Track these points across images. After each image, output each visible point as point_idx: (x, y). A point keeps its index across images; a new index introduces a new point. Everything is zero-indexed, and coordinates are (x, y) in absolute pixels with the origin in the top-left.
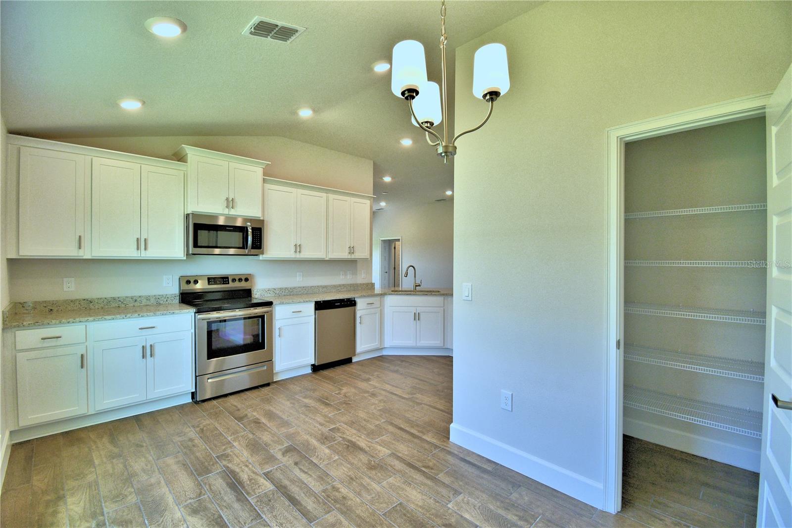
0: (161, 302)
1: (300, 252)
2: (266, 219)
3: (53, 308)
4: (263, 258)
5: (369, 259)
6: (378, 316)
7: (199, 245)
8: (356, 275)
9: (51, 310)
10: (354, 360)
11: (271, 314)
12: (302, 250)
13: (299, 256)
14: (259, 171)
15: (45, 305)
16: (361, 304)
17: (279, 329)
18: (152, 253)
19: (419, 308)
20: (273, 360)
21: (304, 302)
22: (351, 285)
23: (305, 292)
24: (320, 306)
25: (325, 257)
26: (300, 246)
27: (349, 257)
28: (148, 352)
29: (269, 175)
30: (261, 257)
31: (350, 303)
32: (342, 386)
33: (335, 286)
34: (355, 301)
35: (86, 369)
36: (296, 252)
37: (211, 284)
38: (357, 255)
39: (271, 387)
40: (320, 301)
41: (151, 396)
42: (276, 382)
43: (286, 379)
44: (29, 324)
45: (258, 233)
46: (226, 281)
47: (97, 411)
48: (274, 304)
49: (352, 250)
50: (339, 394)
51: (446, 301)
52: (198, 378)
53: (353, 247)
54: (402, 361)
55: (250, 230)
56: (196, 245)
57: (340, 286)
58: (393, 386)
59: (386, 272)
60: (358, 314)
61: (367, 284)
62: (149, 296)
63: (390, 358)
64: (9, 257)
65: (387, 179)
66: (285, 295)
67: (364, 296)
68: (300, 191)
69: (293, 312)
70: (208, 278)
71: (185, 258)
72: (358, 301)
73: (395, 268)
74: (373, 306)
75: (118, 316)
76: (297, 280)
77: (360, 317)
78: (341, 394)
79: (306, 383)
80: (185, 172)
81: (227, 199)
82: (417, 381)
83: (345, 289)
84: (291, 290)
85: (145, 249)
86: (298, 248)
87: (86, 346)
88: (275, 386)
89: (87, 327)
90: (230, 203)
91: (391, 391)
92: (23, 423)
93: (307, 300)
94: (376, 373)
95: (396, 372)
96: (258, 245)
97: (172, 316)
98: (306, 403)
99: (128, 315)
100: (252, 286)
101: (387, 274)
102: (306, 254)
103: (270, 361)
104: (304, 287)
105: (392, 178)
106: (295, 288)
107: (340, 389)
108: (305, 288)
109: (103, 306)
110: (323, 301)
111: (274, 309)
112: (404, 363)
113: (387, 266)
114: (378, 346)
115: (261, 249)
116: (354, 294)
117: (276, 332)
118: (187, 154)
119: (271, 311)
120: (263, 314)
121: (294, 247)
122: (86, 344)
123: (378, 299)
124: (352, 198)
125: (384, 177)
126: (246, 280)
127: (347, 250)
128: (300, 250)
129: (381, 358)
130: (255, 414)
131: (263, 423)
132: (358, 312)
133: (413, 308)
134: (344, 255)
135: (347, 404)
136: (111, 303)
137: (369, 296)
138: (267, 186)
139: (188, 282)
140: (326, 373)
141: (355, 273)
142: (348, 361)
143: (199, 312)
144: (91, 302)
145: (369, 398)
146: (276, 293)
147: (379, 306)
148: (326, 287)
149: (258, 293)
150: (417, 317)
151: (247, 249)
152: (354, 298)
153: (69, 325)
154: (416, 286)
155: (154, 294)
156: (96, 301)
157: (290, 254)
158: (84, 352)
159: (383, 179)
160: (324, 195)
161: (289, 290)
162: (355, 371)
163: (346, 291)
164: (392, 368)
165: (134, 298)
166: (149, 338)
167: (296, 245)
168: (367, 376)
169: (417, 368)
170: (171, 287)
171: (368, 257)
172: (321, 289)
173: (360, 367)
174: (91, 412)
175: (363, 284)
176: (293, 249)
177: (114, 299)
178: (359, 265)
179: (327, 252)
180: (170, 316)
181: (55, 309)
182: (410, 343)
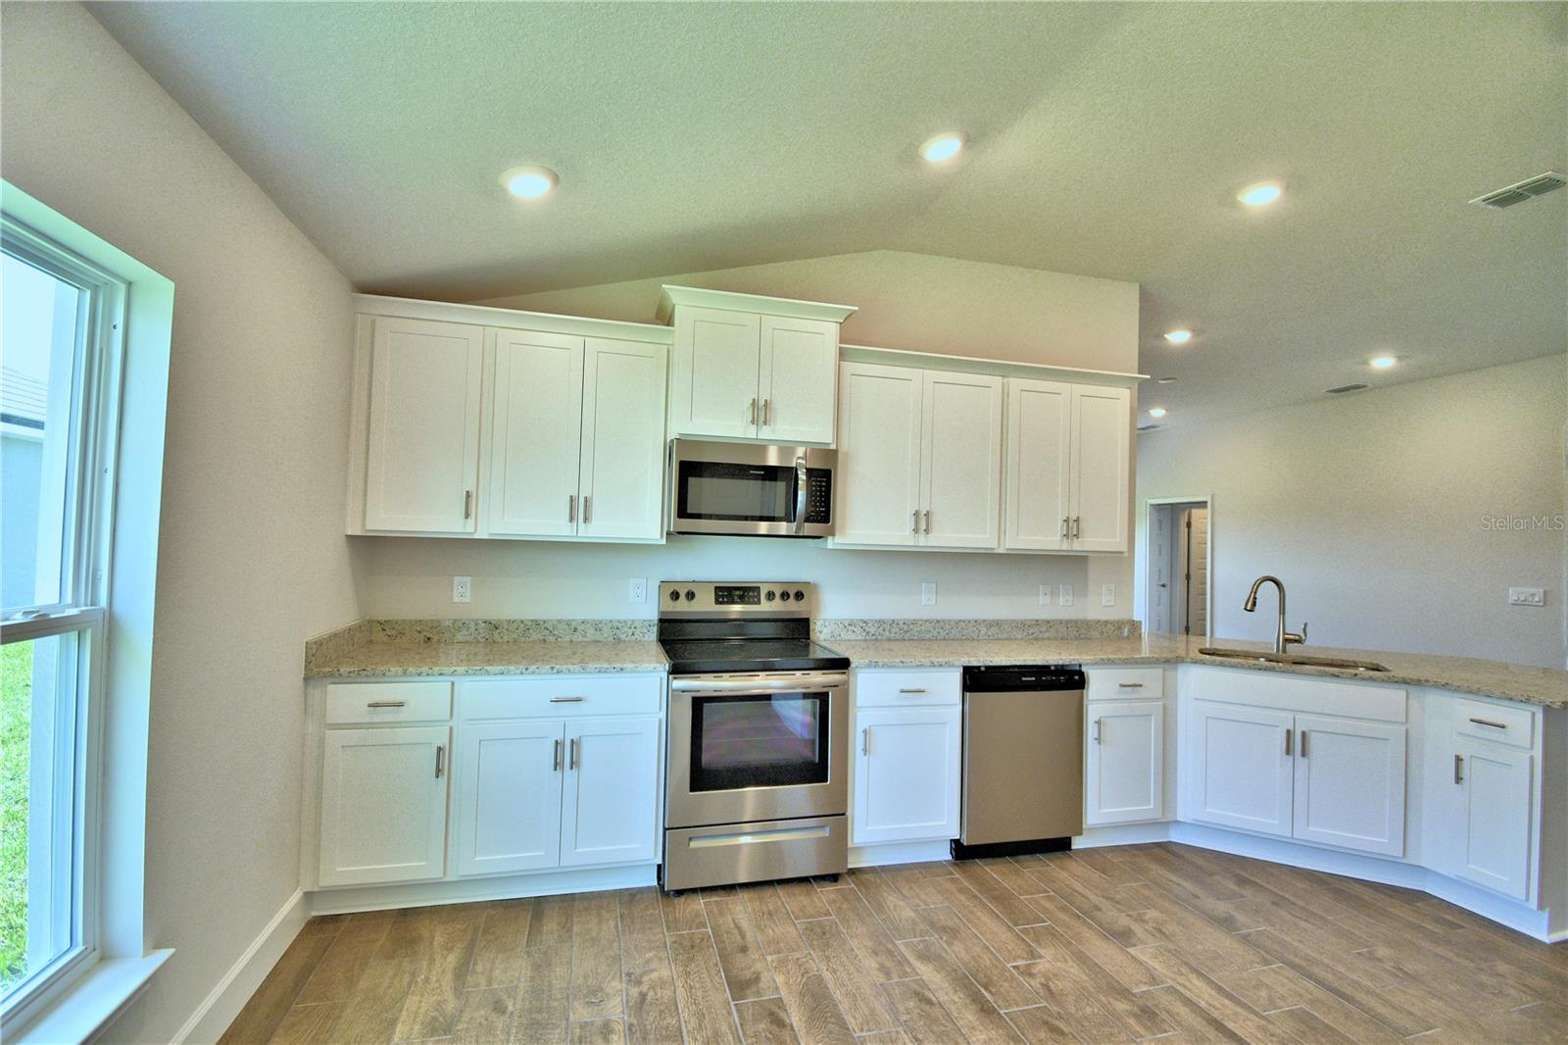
0: (623, 637)
1: (927, 531)
2: (844, 447)
3: (431, 636)
4: (834, 544)
5: (1126, 555)
6: (1154, 724)
7: (689, 511)
8: (1086, 595)
9: (429, 639)
10: (1077, 843)
11: (844, 690)
12: (935, 525)
13: (924, 542)
14: (830, 331)
15: (419, 629)
16: (1100, 684)
17: (865, 732)
18: (597, 530)
19: (1307, 717)
20: (848, 814)
21: (933, 665)
22: (1068, 624)
23: (943, 634)
24: (977, 680)
25: (995, 545)
26: (927, 515)
27: (1065, 546)
28: (566, 755)
29: (854, 340)
30: (831, 543)
31: (1071, 679)
32: (1037, 941)
33: (1022, 625)
34: (1081, 674)
35: (446, 777)
36: (916, 531)
37: (721, 603)
38: (1089, 542)
39: (839, 886)
40: (978, 668)
41: (568, 861)
42: (852, 872)
43: (883, 868)
44: (350, 672)
45: (823, 480)
46: (754, 597)
47: (464, 876)
48: (853, 665)
49: (1073, 528)
50: (1027, 972)
51: (1414, 704)
52: (667, 832)
53: (1077, 521)
54: (1242, 882)
55: (802, 476)
56: (683, 512)
57: (1037, 622)
58: (1220, 990)
59: (1164, 586)
60: (1093, 713)
61: (1118, 625)
62: (600, 622)
63: (1200, 861)
64: (349, 533)
65: (1179, 337)
66: (889, 640)
67: (1110, 663)
68: (933, 374)
69: (902, 691)
70: (716, 588)
71: (664, 542)
72: (1093, 676)
73: (1188, 576)
74: (1141, 693)
75: (512, 668)
76: (922, 603)
77: (1099, 722)
78: (1031, 975)
79: (933, 899)
80: (671, 348)
81: (754, 403)
82: (1310, 985)
83: (1052, 633)
84: (906, 628)
85: (586, 520)
86: (923, 521)
87: (451, 729)
88: (847, 885)
89: (456, 685)
90: (761, 412)
91: (1216, 1015)
92: (327, 881)
93: (941, 660)
94: (1152, 914)
95: (1226, 923)
96: (822, 510)
97: (618, 675)
98: (923, 984)
99: (532, 668)
100: (810, 612)
101: (1165, 592)
102: (945, 537)
103: (837, 815)
104: (938, 621)
105: (1196, 332)
106: (915, 622)
107: (1033, 955)
108: (942, 624)
109: (516, 636)
110: (987, 667)
111: (851, 678)
112: (1248, 892)
113: (1165, 571)
114: (1158, 815)
115: (828, 522)
116: (1080, 654)
117: (856, 742)
118: (674, 306)
119: (846, 683)
120: (825, 690)
121: (913, 518)
122: (450, 723)
123: (1157, 672)
124: (1074, 385)
125: (1168, 332)
126: (799, 596)
127: (1059, 528)
128: (927, 526)
129: (1164, 853)
130: (780, 979)
131: (792, 1029)
132: (1090, 707)
133: (1284, 714)
134: (1052, 541)
135: (1054, 1029)
136: (531, 631)
137: (1126, 663)
138: (850, 367)
139: (675, 596)
140: (992, 871)
141: (1081, 590)
142: (1062, 845)
143: (676, 670)
144: (497, 628)
145: (1132, 1021)
146: (868, 633)
147: (1160, 695)
148: (997, 623)
149: (825, 630)
150: (1296, 744)
151: (794, 521)
152: (1080, 666)
153: (419, 679)
154: (1286, 641)
155: (610, 618)
156: (506, 627)
157: (898, 534)
158: (443, 741)
159: (1165, 339)
160: (996, 381)
161: (901, 626)
162: (1080, 888)
163: (1056, 639)
164: (1209, 902)
165: (573, 624)
166: (575, 723)
167: (917, 514)
168: (1123, 921)
169: (1303, 924)
170: (643, 607)
171: (1124, 548)
172: (983, 630)
173: (1095, 875)
174: (451, 877)
175: (1106, 622)
176: (910, 524)
177: (536, 623)
178: (1093, 569)
179: (1001, 532)
180: (614, 675)
181: (435, 638)
182: (1273, 823)
